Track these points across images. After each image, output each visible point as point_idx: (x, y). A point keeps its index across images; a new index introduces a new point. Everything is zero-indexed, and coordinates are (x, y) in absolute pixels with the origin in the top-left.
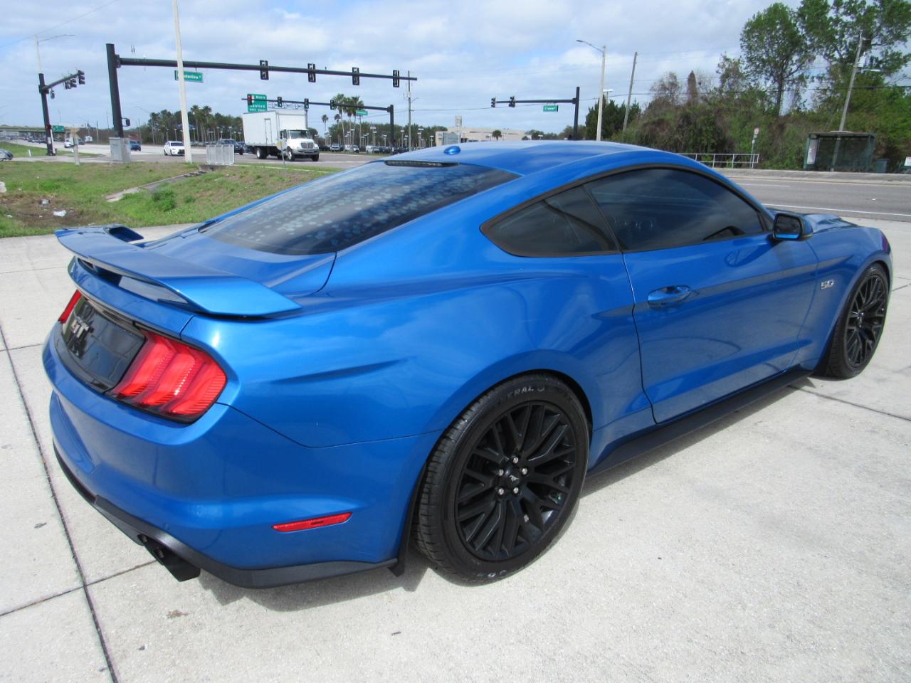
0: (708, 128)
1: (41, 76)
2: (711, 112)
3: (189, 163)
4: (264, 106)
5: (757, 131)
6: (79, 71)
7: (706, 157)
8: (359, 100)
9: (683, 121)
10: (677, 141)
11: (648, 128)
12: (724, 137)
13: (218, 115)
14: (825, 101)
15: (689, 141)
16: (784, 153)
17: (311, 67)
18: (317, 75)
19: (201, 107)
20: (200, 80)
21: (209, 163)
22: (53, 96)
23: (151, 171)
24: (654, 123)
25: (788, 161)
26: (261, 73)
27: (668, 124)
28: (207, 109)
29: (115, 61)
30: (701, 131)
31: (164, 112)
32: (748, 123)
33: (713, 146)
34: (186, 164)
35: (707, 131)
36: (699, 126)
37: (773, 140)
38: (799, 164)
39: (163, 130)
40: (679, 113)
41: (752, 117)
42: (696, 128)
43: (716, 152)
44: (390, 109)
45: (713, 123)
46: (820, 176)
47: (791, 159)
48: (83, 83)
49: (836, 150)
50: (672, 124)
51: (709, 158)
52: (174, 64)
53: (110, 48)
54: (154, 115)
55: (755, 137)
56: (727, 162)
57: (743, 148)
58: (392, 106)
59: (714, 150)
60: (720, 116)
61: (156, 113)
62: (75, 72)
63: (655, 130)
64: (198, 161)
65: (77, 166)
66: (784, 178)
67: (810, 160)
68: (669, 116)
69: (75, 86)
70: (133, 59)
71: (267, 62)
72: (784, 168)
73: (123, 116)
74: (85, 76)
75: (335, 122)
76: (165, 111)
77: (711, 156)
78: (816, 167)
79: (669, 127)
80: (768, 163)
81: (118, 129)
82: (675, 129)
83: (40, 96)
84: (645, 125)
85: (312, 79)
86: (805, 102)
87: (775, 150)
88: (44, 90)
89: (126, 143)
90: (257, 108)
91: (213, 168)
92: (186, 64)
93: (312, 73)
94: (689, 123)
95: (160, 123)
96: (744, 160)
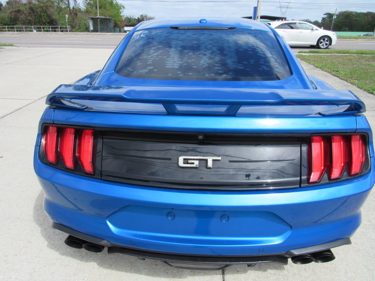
0: (44, 14)
2: (43, 6)
5: (67, 16)
7: (46, 27)
9: (30, 10)
10: (30, 20)
11: (13, 14)
12: (53, 19)
14: (87, 4)
15: (36, 20)
16: (79, 25)
24: (15, 11)
25: (82, 29)
27: (23, 12)
30: (40, 15)
32: (61, 12)
33: (49, 23)
35: (44, 15)
36: (39, 13)
37: (74, 20)
38: (87, 30)
40: (27, 7)
41: (62, 10)
42: (38, 14)
43: (51, 25)
45: (45, 12)
46: (106, 35)
47: (83, 28)
49: (99, 24)
50: (25, 12)
51: (48, 28)
55: (67, 18)
56: (57, 30)
57: (61, 23)
59: (49, 24)
60: (48, 8)
63: (17, 15)
66: (93, 36)
67: (91, 28)
68: (22, 8)
72: (81, 32)
77: (48, 27)
78: (94, 31)
79: (24, 13)
80: (74, 30)
82: (28, 15)
84: (11, 12)
86: (79, 4)
87: (76, 24)
94: (34, 12)
96: (64, 29)
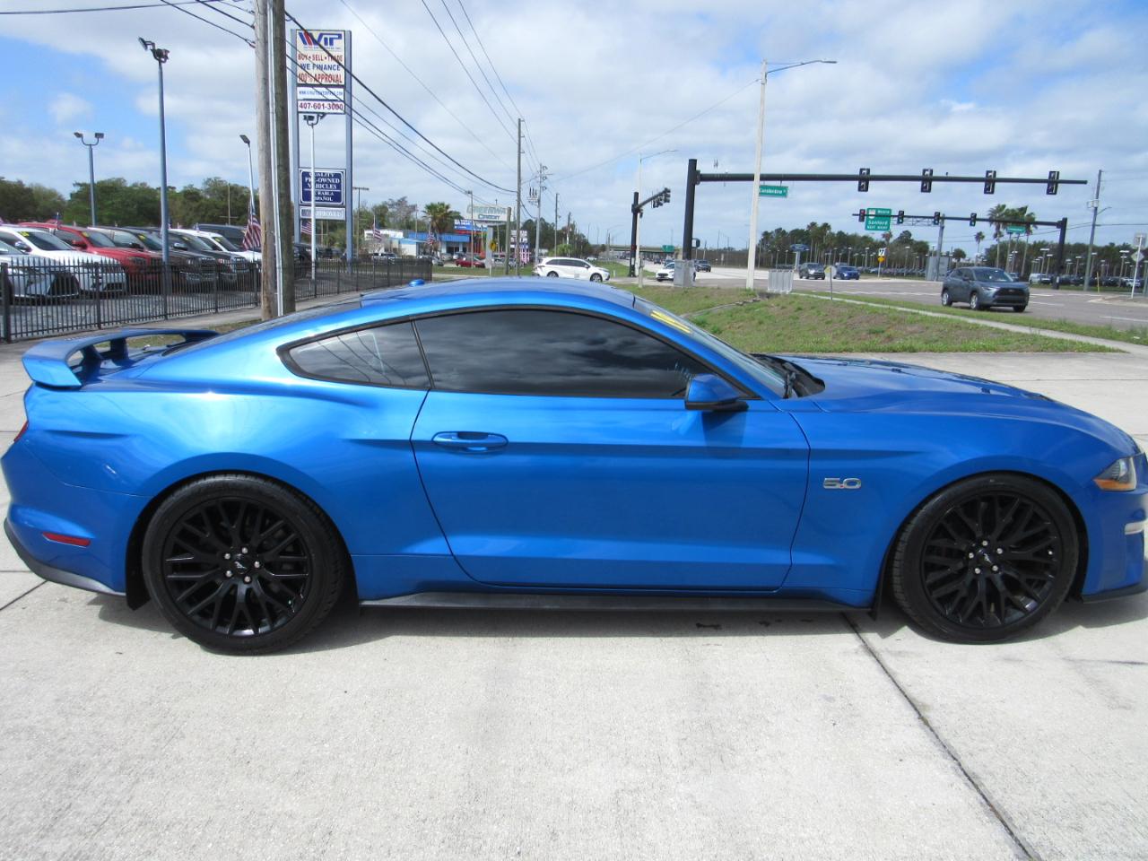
1: (636, 195)
3: (749, 290)
4: (886, 223)
6: (666, 189)
8: (1028, 212)
13: (841, 233)
17: (927, 173)
18: (933, 183)
19: (820, 224)
20: (784, 195)
21: (769, 290)
22: (641, 216)
23: (706, 297)
26: (860, 184)
28: (826, 226)
29: (695, 177)
31: (779, 231)
34: (746, 290)
39: (774, 251)
44: (1062, 225)
48: (669, 201)
52: (750, 178)
53: (693, 163)
54: (766, 234)
58: (1065, 220)
61: (769, 231)
62: (661, 190)
64: (760, 287)
65: (639, 289)
69: (661, 205)
70: (713, 175)
71: (869, 170)
73: (694, 236)
74: (671, 194)
75: (995, 242)
76: (781, 229)
81: (690, 249)
83: (631, 215)
85: (926, 189)
88: (637, 210)
89: (690, 265)
90: (877, 226)
91: (769, 296)
92: (763, 178)
93: (927, 181)
95: (772, 243)
